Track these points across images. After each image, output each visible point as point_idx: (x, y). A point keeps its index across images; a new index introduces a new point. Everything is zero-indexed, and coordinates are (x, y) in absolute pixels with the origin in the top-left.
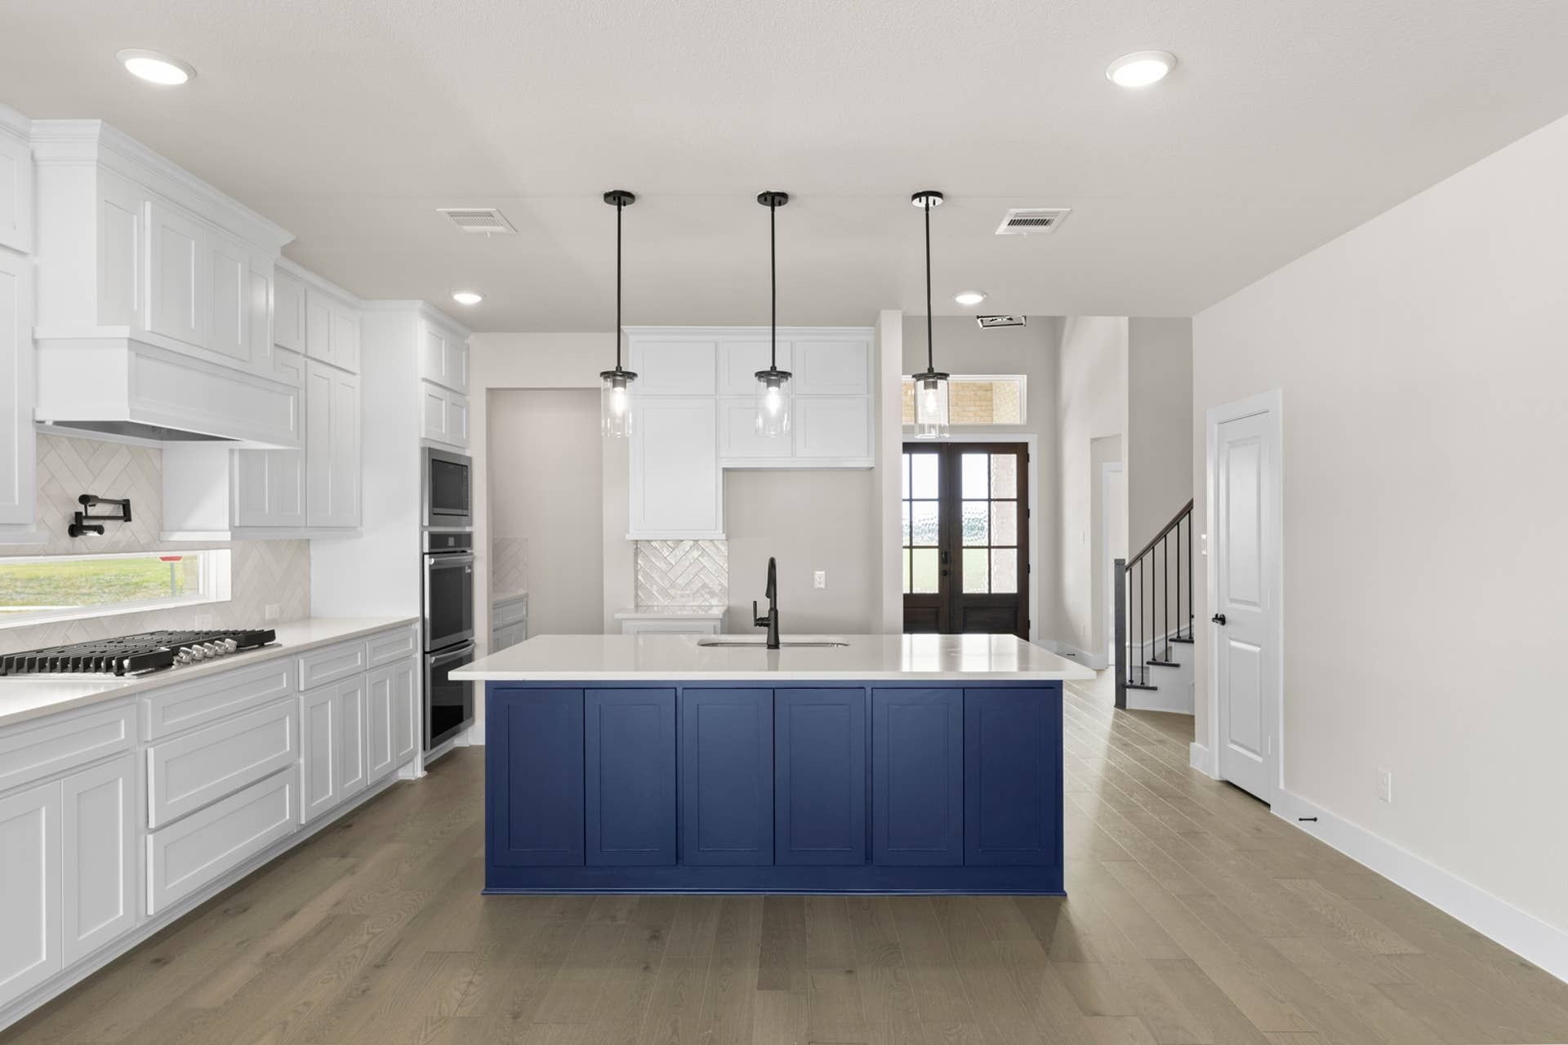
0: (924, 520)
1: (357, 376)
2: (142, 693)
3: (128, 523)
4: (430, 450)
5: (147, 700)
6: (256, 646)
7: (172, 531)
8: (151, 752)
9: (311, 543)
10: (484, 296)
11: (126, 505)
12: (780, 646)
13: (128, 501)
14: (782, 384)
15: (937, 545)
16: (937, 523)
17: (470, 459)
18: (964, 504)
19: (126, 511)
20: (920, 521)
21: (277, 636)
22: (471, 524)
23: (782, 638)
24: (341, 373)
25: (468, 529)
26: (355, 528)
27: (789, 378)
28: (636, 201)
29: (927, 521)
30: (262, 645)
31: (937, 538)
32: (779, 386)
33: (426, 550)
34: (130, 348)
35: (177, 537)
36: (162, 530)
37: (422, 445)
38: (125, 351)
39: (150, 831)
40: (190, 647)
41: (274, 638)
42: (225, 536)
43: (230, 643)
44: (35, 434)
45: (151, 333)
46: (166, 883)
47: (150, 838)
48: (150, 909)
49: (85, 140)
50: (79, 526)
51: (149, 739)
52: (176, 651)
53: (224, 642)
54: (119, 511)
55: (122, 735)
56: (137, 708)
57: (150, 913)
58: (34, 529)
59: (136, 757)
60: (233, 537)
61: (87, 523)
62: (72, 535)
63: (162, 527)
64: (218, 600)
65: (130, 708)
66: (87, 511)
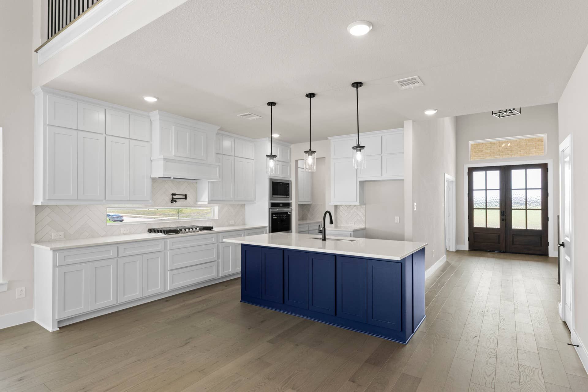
0: (492, 198)
1: (254, 160)
2: (167, 238)
3: (186, 200)
4: (271, 179)
5: (168, 240)
7: (199, 202)
8: (169, 252)
9: (246, 205)
10: (280, 134)
11: (186, 195)
12: (326, 239)
14: (313, 155)
15: (499, 208)
16: (499, 199)
17: (291, 181)
18: (513, 191)
19: (186, 197)
20: (490, 198)
22: (291, 200)
23: (327, 237)
24: (247, 159)
25: (290, 201)
26: (253, 201)
27: (315, 153)
28: (277, 104)
29: (494, 198)
30: (210, 230)
31: (499, 205)
32: (312, 156)
33: (270, 207)
34: (164, 160)
35: (199, 203)
37: (269, 178)
38: (163, 161)
39: (168, 270)
40: (185, 229)
41: (213, 229)
42: (207, 203)
43: (198, 229)
44: (151, 180)
45: (174, 156)
46: (173, 283)
47: (168, 272)
48: (168, 288)
49: (155, 116)
50: (173, 201)
51: (168, 249)
52: (181, 230)
53: (196, 229)
54: (184, 197)
55: (160, 247)
56: (165, 242)
57: (169, 289)
58: (151, 201)
59: (164, 253)
60: (208, 203)
61: (174, 200)
62: (172, 202)
63: (197, 201)
64: (215, 219)
65: (164, 241)
66: (174, 197)
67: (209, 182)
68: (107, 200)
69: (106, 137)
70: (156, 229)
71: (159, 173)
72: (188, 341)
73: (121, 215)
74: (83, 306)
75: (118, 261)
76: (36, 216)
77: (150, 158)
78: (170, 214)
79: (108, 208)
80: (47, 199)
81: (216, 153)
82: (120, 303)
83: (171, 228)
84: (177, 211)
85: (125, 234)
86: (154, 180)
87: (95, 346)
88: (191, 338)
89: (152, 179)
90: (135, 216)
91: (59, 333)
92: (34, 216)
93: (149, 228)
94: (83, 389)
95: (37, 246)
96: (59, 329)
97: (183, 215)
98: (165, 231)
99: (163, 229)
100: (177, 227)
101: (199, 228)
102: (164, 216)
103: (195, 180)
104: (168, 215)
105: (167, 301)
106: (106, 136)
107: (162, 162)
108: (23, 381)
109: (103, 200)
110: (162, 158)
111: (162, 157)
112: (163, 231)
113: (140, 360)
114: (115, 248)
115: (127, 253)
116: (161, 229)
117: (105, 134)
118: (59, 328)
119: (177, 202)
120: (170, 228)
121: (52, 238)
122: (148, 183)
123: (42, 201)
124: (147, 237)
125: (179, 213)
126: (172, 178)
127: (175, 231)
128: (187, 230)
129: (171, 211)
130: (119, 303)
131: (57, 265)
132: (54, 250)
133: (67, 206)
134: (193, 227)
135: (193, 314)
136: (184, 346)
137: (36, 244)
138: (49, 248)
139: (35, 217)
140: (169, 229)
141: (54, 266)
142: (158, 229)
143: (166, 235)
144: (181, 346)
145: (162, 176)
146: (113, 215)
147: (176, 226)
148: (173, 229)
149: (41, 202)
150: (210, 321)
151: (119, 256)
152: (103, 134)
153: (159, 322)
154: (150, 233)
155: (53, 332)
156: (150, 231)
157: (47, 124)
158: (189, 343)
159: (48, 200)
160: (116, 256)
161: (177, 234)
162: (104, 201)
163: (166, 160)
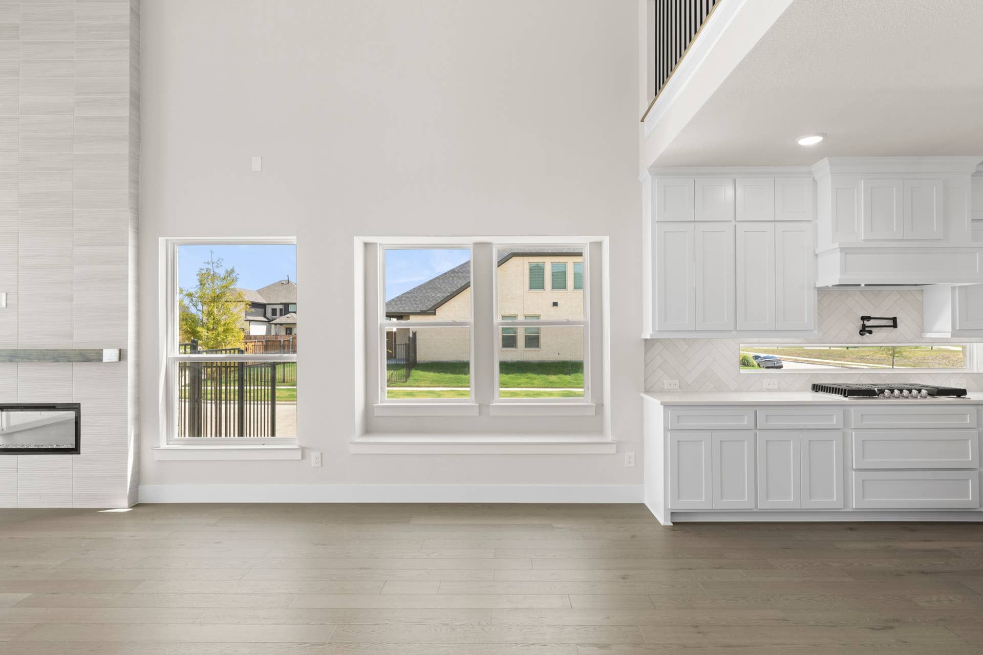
2: (849, 405)
3: (896, 329)
5: (852, 409)
6: (955, 396)
7: (930, 332)
8: (853, 433)
11: (894, 320)
13: (896, 318)
19: (894, 323)
21: (967, 393)
30: (959, 396)
34: (841, 252)
35: (929, 335)
36: (923, 332)
38: (839, 254)
39: (853, 469)
40: (892, 391)
41: (966, 394)
42: (949, 335)
43: (924, 392)
44: (816, 292)
45: (864, 240)
46: (863, 497)
47: (854, 472)
48: (854, 505)
49: (823, 169)
50: (864, 330)
51: (853, 427)
52: (882, 391)
53: (919, 391)
54: (891, 323)
55: (834, 422)
56: (844, 411)
57: (854, 507)
58: (816, 332)
59: (844, 434)
60: (953, 335)
61: (867, 329)
62: (861, 334)
63: (923, 331)
64: (976, 372)
65: (842, 411)
66: (867, 323)
67: (953, 288)
68: (738, 331)
69: (735, 226)
70: (827, 386)
71: (831, 277)
72: (891, 624)
73: (778, 356)
74: (704, 499)
75: (756, 435)
76: (645, 353)
77: (815, 251)
78: (874, 358)
79: (742, 343)
80: (657, 330)
81: (972, 220)
82: (760, 509)
83: (861, 387)
84: (890, 352)
85: (769, 390)
86: (822, 292)
87: (717, 568)
88: (897, 621)
89: (818, 291)
90: (804, 360)
91: (673, 530)
92: (643, 355)
93: (814, 383)
94: (696, 627)
95: (647, 397)
96: (672, 524)
97: (905, 360)
98: (845, 390)
99: (841, 387)
100: (874, 385)
101: (925, 389)
102: (861, 362)
103: (916, 285)
104: (871, 361)
105: (851, 529)
106: (736, 223)
107: (837, 257)
108: (626, 580)
109: (731, 331)
110: (837, 248)
111: (837, 245)
112: (842, 389)
113: (788, 620)
114: (751, 411)
115: (773, 424)
116: (838, 387)
117: (733, 222)
118: (672, 522)
119: (873, 333)
120: (858, 386)
121: (665, 388)
122: (809, 300)
123: (651, 333)
124: (811, 400)
125: (893, 357)
126: (863, 285)
127: (868, 393)
128: (896, 392)
129: (876, 353)
130: (758, 508)
131: (669, 428)
132: (666, 406)
133: (683, 339)
134: (913, 387)
135: (909, 572)
136: (879, 630)
137: (647, 394)
138: (659, 402)
139: (645, 356)
140: (854, 387)
141: (666, 429)
142: (832, 386)
143: (847, 399)
144: (873, 629)
145: (838, 283)
146: (764, 358)
147: (873, 383)
148: (864, 388)
149: (651, 335)
150: (951, 601)
151: (758, 428)
152: (731, 221)
153: (830, 564)
154: (817, 392)
155: (664, 526)
156: (817, 388)
157: (656, 220)
158: (891, 628)
159: (659, 331)
160: (753, 426)
161: (872, 398)
162: (734, 333)
163: (844, 250)
